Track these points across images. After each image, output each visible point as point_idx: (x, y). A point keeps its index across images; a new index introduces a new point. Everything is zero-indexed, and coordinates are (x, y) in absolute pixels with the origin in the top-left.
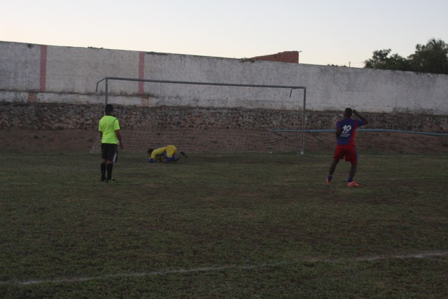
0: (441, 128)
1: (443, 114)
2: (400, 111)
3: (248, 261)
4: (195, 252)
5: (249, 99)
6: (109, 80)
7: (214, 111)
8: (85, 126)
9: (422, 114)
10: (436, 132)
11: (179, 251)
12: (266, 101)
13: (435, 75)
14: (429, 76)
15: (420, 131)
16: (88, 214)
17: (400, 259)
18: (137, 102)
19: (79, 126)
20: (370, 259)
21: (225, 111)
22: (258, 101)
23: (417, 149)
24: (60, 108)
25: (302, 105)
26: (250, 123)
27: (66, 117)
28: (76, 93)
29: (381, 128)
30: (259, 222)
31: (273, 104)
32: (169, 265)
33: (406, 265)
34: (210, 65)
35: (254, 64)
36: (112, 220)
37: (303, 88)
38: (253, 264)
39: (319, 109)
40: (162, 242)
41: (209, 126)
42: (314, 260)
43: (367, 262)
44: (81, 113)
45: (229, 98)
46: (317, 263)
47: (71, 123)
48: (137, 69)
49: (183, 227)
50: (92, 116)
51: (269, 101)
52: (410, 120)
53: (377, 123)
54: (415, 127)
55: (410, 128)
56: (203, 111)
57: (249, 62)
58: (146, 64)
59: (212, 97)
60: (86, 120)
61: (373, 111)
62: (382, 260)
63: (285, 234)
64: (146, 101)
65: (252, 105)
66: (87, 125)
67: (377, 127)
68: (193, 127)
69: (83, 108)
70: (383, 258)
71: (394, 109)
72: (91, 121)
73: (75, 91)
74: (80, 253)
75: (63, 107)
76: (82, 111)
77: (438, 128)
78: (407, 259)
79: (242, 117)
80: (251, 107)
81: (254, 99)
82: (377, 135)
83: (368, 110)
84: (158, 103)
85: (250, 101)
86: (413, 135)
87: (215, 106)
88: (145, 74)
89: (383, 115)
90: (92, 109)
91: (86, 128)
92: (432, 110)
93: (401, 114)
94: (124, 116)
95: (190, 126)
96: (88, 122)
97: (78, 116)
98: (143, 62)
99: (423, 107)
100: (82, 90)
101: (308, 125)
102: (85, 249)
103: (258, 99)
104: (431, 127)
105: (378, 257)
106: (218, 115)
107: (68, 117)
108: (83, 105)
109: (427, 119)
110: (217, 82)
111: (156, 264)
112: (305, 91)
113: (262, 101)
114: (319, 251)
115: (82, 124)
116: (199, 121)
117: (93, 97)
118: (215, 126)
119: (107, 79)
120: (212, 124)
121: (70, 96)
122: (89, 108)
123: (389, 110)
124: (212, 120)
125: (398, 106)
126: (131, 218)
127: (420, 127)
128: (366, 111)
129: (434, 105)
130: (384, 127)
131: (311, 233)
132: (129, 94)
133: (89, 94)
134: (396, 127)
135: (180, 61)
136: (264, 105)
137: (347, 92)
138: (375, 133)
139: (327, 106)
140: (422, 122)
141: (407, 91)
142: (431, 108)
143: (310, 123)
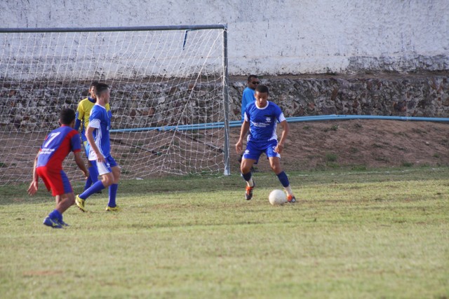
2: (366, 66)
5: (17, 55)
9: (419, 70)
12: (56, 59)
15: (425, 115)
22: (41, 60)
23: (436, 156)
29: (331, 111)
31: (75, 66)
37: (221, 27)
39: (178, 73)
51: (65, 59)
52: (400, 89)
53: (321, 101)
54: (411, 105)
55: (398, 109)
61: (302, 70)
65: (27, 69)
71: (352, 61)
79: (24, 103)
80: (27, 77)
82: (335, 129)
85: (22, 61)
86: (413, 126)
89: (330, 77)
92: (442, 56)
93: (369, 72)
99: (421, 51)
109: (439, 81)
113: (50, 60)
123: (338, 64)
125: (360, 54)
127: (423, 104)
128: (286, 71)
130: (339, 110)
134: (367, 109)
136: (54, 69)
137: (240, 25)
138: (325, 126)
139: (195, 62)
140: (426, 92)
141: (379, 11)
142: (442, 51)
143: (171, 109)
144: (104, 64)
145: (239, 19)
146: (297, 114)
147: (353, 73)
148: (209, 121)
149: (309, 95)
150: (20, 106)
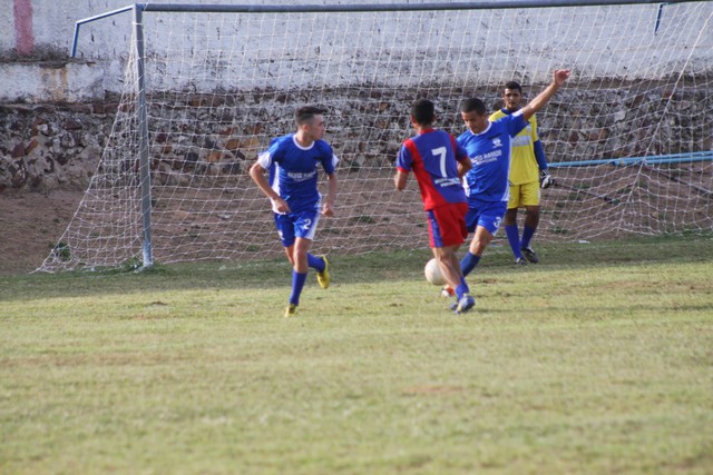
5: (392, 47)
12: (452, 53)
18: (27, 83)
31: (482, 63)
39: (647, 73)
51: (467, 53)
59: (267, 54)
64: (57, 78)
65: (407, 69)
79: (402, 122)
80: (407, 81)
85: (400, 57)
113: (443, 53)
119: (140, 9)
136: (449, 68)
139: (674, 55)
143: (635, 131)
144: (528, 59)
148: (696, 148)
150: (396, 127)
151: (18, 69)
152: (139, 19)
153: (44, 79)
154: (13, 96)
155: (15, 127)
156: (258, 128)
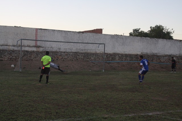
0: (161, 61)
1: (161, 55)
2: (144, 54)
3: (79, 117)
4: (57, 113)
5: (81, 48)
6: (22, 40)
7: (67, 53)
8: (12, 59)
9: (153, 55)
10: (159, 62)
11: (50, 112)
12: (88, 49)
13: (158, 39)
14: (156, 40)
15: (152, 62)
16: (12, 97)
17: (142, 116)
18: (35, 49)
19: (9, 59)
20: (130, 116)
21: (71, 53)
22: (85, 49)
23: (151, 69)
24: (2, 52)
25: (103, 51)
26: (82, 58)
27: (4, 56)
28: (8, 46)
29: (136, 61)
30: (85, 100)
31: (92, 51)
32: (45, 119)
33: (145, 118)
34: (65, 34)
35: (83, 34)
36: (22, 99)
38: (81, 118)
39: (110, 53)
40: (43, 108)
41: (65, 60)
42: (107, 116)
43: (129, 117)
44: (10, 54)
45: (73, 48)
46: (108, 117)
47: (6, 58)
48: (35, 35)
49: (52, 102)
50: (15, 55)
51: (90, 49)
53: (134, 59)
54: (150, 60)
56: (62, 53)
57: (81, 33)
58: (38, 33)
59: (66, 48)
60: (13, 57)
61: (133, 54)
62: (135, 116)
63: (95, 105)
64: (38, 49)
65: (83, 51)
66: (13, 59)
67: (135, 60)
68: (58, 60)
69: (11, 52)
70: (136, 115)
71: (141, 53)
72: (15, 57)
73: (8, 45)
74: (8, 113)
75: (3, 51)
76: (11, 53)
77: (159, 61)
78: (145, 115)
79: (79, 56)
80: (82, 52)
81: (83, 48)
83: (131, 53)
84: (43, 50)
85: (82, 49)
87: (67, 51)
88: (38, 37)
89: (137, 55)
90: (15, 52)
91: (12, 60)
93: (144, 55)
94: (29, 55)
95: (56, 60)
96: (14, 58)
97: (9, 55)
98: (37, 33)
99: (153, 52)
100: (11, 44)
101: (106, 59)
102: (10, 112)
103: (85, 48)
104: (157, 60)
105: (133, 115)
106: (68, 55)
107: (5, 56)
108: (11, 51)
109: (155, 57)
110: (68, 41)
111: (40, 118)
112: (105, 45)
113: (87, 49)
114: (109, 112)
115: (11, 58)
116: (60, 58)
117: (16, 47)
118: (67, 59)
119: (21, 39)
120: (66, 59)
121: (6, 47)
122: (14, 52)
123: (139, 53)
124: (66, 57)
125: (143, 52)
126: (30, 98)
127: (152, 60)
129: (158, 51)
130: (137, 60)
131: (106, 105)
132: (31, 46)
133: (14, 46)
135: (53, 32)
136: (87, 51)
137: (122, 46)
138: (134, 63)
139: (114, 51)
140: (153, 58)
141: (147, 45)
142: (157, 52)
143: (107, 59)
144: (97, 51)
145: (122, 45)
146: (130, 61)
147: (141, 55)
149: (132, 58)
150: (78, 56)
151: (33, 48)
152: (21, 41)
153: (37, 49)
154: (32, 50)
155: (30, 54)
156: (60, 56)
